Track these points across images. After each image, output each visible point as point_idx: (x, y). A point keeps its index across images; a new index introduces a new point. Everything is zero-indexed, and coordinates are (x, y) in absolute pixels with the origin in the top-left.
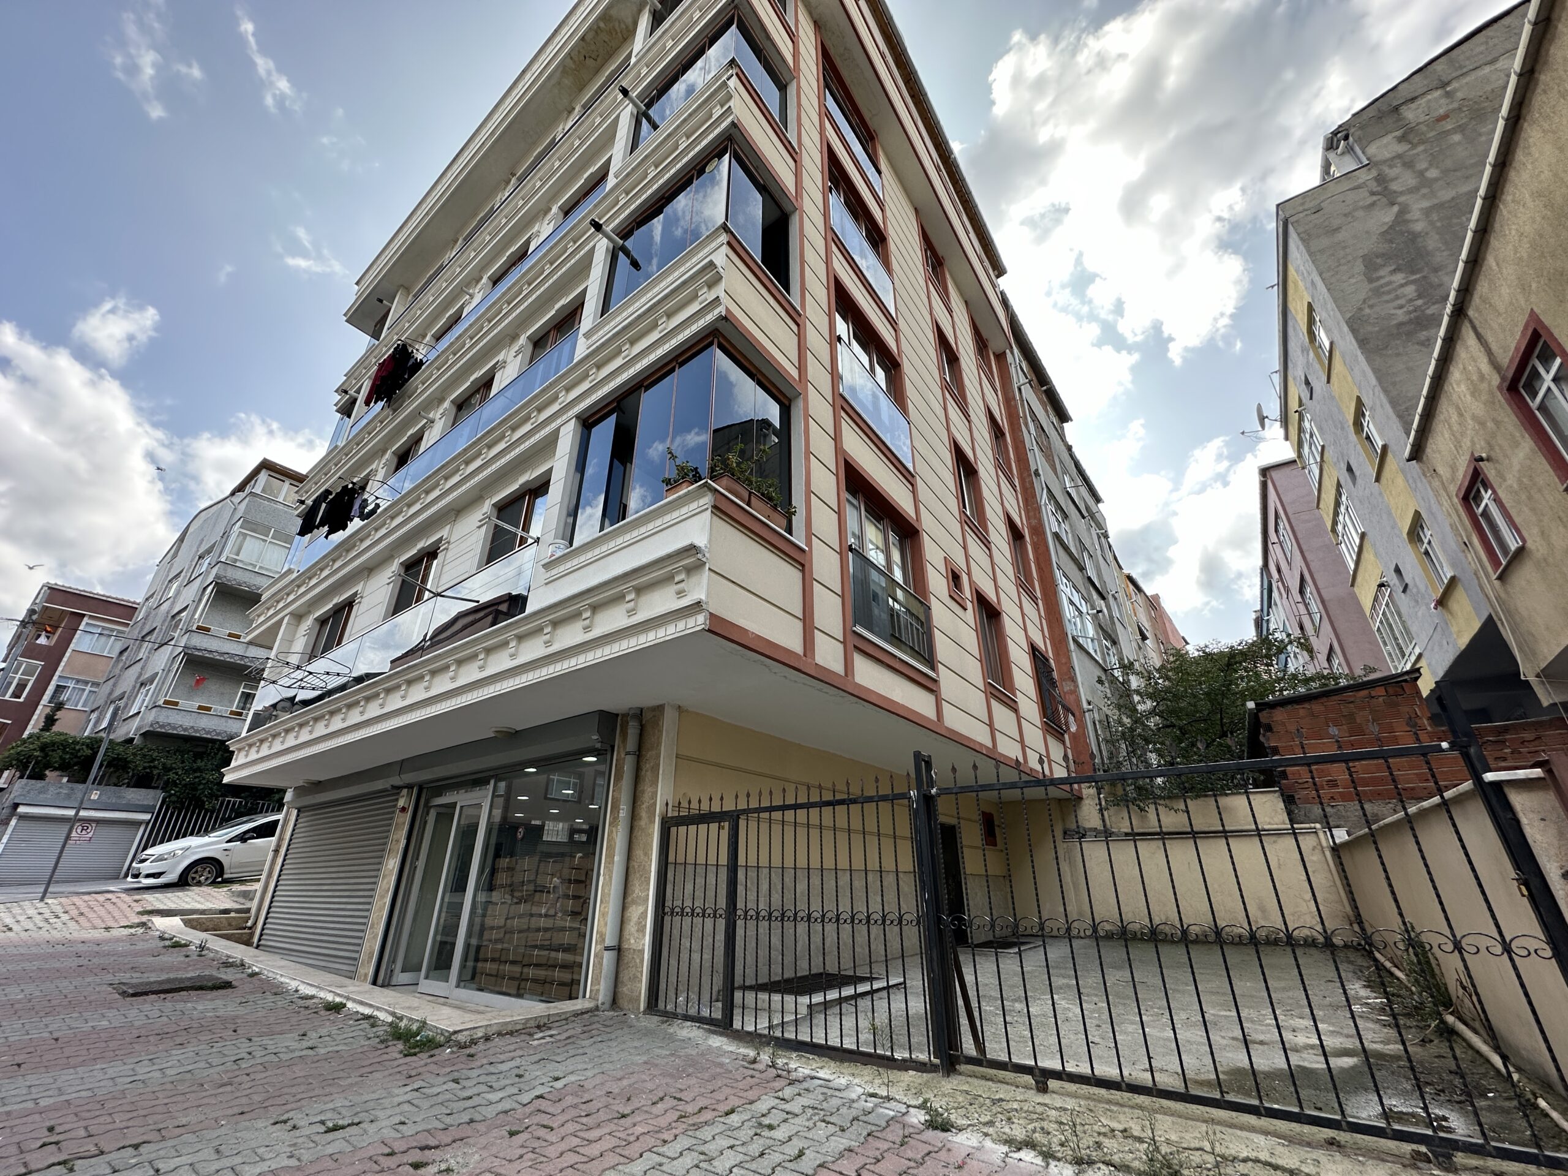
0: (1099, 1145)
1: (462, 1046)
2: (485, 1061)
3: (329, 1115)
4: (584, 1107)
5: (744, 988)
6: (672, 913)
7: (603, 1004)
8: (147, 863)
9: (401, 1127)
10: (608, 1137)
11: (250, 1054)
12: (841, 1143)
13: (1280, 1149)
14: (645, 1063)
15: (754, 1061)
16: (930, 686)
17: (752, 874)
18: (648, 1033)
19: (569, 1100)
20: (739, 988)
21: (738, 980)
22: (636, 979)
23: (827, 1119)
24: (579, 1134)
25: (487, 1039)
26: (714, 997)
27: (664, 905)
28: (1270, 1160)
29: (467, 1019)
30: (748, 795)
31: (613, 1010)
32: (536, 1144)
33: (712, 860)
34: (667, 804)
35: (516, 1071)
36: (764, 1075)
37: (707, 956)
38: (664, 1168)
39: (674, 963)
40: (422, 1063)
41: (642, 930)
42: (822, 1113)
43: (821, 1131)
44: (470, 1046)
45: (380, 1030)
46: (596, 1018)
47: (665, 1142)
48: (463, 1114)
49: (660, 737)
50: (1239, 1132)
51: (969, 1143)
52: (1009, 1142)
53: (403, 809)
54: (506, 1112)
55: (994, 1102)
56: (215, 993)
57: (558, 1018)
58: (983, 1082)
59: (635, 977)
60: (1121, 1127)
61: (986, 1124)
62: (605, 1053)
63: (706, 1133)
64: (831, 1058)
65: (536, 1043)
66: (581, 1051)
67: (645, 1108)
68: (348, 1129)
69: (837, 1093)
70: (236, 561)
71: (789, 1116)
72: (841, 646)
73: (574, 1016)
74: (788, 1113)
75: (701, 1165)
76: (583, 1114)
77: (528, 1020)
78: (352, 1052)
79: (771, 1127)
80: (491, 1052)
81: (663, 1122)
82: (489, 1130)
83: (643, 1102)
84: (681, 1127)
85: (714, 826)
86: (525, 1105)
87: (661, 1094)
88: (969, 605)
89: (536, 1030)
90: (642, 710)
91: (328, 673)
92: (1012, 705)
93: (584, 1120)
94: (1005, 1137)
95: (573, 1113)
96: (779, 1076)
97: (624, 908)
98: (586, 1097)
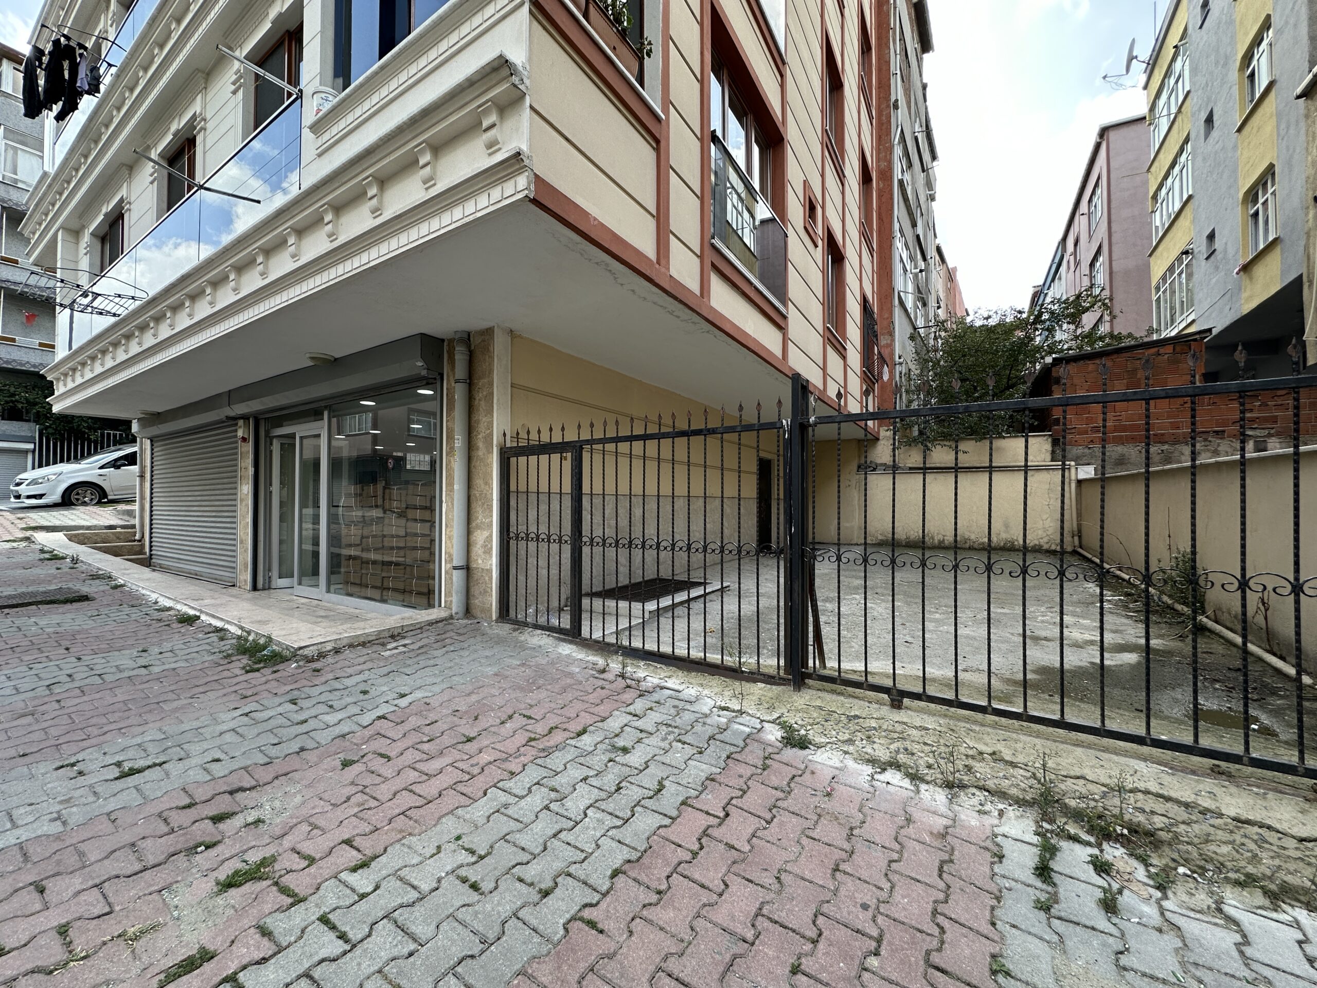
0: (969, 768)
1: (310, 660)
2: (331, 676)
3: (131, 754)
4: (427, 730)
5: (592, 595)
6: (517, 538)
7: (457, 613)
8: (23, 486)
9: (214, 767)
10: (450, 769)
11: (70, 676)
12: (699, 770)
13: (1167, 779)
14: (496, 675)
15: (603, 671)
16: (778, 321)
17: (597, 501)
18: (500, 641)
19: (413, 721)
20: (587, 595)
21: (585, 588)
22: (487, 592)
23: (683, 738)
24: (417, 766)
25: (337, 651)
26: (562, 603)
27: (508, 530)
28: (1161, 792)
29: (316, 634)
30: (592, 425)
31: (467, 618)
32: (368, 780)
33: (555, 488)
34: (505, 435)
35: (363, 687)
36: (614, 685)
37: (554, 571)
38: (510, 812)
39: (521, 578)
40: (264, 679)
41: (488, 552)
42: (676, 730)
43: (678, 754)
44: (318, 660)
45: (227, 645)
46: (450, 627)
47: (512, 773)
48: (292, 743)
49: (491, 365)
50: (1115, 758)
51: (831, 763)
52: (872, 761)
53: (244, 439)
54: (343, 736)
55: (850, 718)
56: (68, 606)
57: (412, 628)
58: (834, 697)
59: (485, 592)
60: (990, 750)
61: (844, 742)
62: (457, 664)
63: (557, 760)
64: (678, 668)
65: (388, 653)
66: (432, 662)
67: (492, 729)
68: (146, 772)
69: (688, 706)
70: (16, 181)
71: (643, 735)
72: (697, 261)
73: (429, 625)
74: (641, 731)
75: (552, 806)
76: (425, 739)
77: (380, 632)
78: (191, 669)
79: (625, 750)
80: (339, 666)
81: (511, 746)
82: (321, 759)
83: (491, 722)
84: (531, 752)
85: (556, 457)
86: (365, 727)
87: (510, 712)
88: (820, 243)
89: (390, 640)
90: (469, 334)
91: (119, 296)
92: (842, 352)
93: (425, 747)
94: (867, 757)
95: (413, 738)
96: (628, 687)
97: (469, 533)
98: (432, 717)
